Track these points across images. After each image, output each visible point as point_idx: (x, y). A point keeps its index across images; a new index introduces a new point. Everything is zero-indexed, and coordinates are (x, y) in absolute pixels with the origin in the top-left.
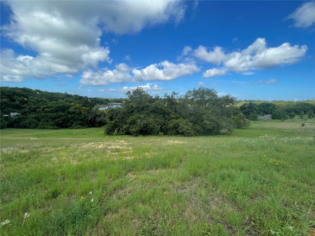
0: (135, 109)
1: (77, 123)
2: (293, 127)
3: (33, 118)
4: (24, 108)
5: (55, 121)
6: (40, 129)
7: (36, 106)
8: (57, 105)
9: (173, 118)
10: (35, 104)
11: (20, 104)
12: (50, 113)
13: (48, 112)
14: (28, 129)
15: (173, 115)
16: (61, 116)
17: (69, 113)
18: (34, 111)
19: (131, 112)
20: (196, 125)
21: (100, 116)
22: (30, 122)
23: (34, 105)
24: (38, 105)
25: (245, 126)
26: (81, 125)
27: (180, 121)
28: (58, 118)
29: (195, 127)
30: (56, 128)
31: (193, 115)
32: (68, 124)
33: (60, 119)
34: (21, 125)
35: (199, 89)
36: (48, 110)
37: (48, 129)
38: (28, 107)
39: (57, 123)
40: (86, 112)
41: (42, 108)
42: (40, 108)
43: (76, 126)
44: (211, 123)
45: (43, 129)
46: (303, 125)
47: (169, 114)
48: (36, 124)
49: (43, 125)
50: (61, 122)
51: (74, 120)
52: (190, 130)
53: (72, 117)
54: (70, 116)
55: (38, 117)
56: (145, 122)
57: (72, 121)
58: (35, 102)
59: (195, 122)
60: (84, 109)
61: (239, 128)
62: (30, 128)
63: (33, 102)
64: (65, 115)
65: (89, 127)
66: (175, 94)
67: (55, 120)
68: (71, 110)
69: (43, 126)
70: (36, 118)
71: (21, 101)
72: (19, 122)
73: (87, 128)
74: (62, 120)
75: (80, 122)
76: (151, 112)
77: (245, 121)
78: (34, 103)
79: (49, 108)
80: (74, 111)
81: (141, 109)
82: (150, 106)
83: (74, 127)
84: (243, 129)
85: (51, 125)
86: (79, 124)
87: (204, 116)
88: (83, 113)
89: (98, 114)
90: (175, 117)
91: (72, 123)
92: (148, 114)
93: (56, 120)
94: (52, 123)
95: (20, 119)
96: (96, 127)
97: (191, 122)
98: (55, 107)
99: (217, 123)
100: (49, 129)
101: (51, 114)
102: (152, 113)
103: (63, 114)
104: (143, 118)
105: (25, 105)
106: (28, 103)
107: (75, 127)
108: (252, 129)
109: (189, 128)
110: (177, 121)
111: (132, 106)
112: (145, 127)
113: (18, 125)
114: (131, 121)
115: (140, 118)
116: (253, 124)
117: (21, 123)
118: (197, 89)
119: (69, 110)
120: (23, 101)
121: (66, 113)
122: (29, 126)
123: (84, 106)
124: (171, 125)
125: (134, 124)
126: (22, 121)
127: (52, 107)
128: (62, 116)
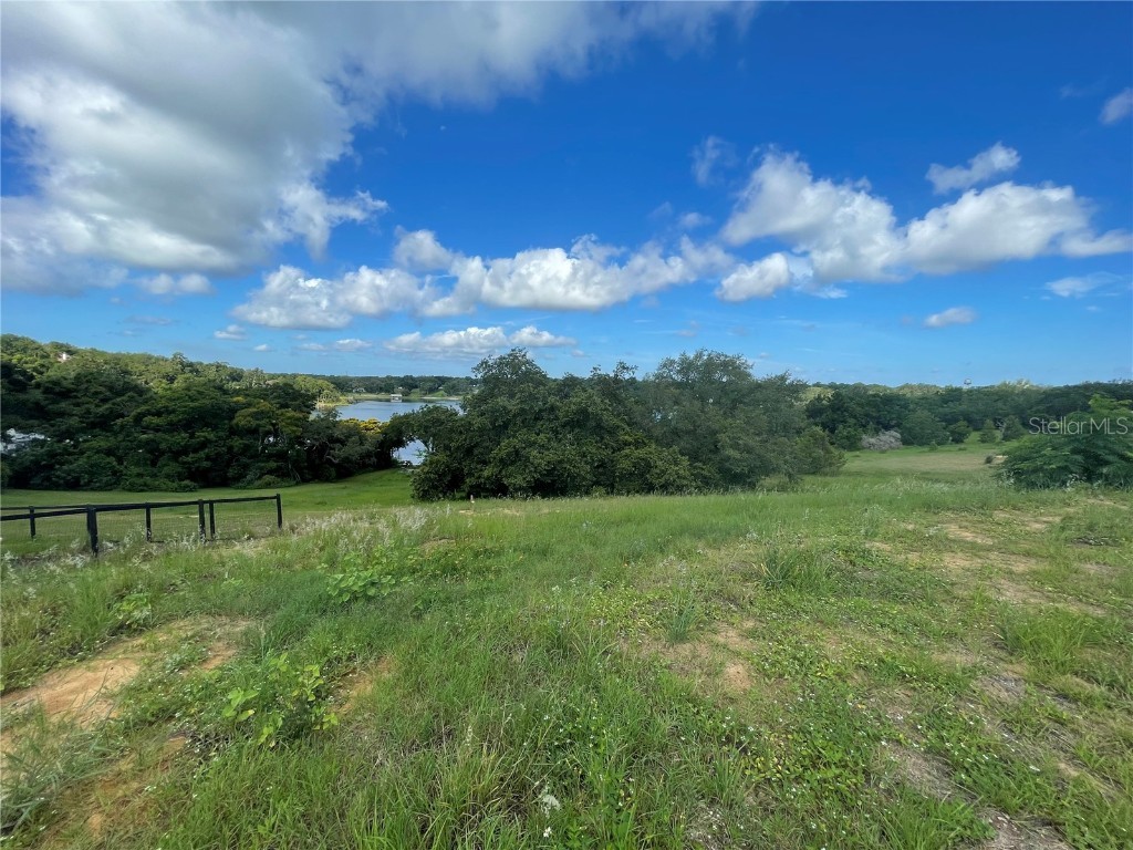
0: (514, 416)
1: (262, 468)
2: (963, 468)
3: (98, 452)
4: (62, 414)
5: (184, 463)
6: (130, 490)
7: (107, 406)
8: (192, 405)
9: (626, 445)
10: (105, 401)
11: (46, 399)
12: (164, 432)
13: (157, 429)
14: (86, 490)
15: (625, 434)
16: (204, 444)
17: (233, 432)
18: (103, 424)
19: (501, 426)
20: (700, 464)
21: (343, 443)
22: (92, 466)
23: (97, 406)
24: (114, 404)
25: (831, 465)
26: (278, 476)
27: (651, 453)
28: (195, 451)
29: (695, 468)
30: (188, 486)
31: (688, 432)
32: (231, 473)
33: (202, 454)
34: (58, 477)
35: (699, 356)
36: (156, 420)
37: (161, 491)
38: (76, 410)
39: (189, 468)
40: (295, 428)
41: (134, 413)
42: (122, 416)
43: (260, 478)
44: (746, 455)
45: (142, 491)
46: (989, 460)
47: (612, 431)
48: (114, 473)
49: (140, 475)
50: (206, 464)
51: (251, 457)
52: (685, 478)
53: (245, 445)
54: (237, 442)
55: (118, 448)
56: (551, 456)
57: (244, 460)
58: (101, 393)
59: (694, 457)
60: (289, 418)
61: (814, 473)
62: (93, 490)
63: (96, 393)
64: (220, 438)
65: (305, 481)
66: (624, 368)
67: (184, 458)
68: (241, 419)
69: (141, 481)
70: (109, 452)
71: (47, 391)
72: (50, 467)
73: (297, 484)
74: (208, 458)
75: (273, 464)
76: (563, 426)
77: (828, 452)
78: (101, 396)
79: (158, 414)
80: (254, 423)
81: (533, 418)
82: (558, 408)
83: (250, 482)
84: (826, 475)
85: (168, 476)
86: (270, 472)
87: (722, 437)
88: (287, 430)
89: (337, 434)
90: (630, 439)
91: (246, 467)
92: (556, 432)
93: (189, 459)
94: (173, 468)
95: (52, 455)
96: (328, 480)
97: (683, 455)
98: (184, 413)
99: (759, 456)
100: (166, 491)
101: (167, 437)
102: (568, 427)
103: (212, 436)
104: (543, 446)
105: (63, 405)
106: (76, 397)
107: (257, 483)
108: (850, 474)
109: (681, 472)
110: (641, 453)
111: (505, 408)
112: (550, 473)
113: (48, 479)
114: (508, 454)
115: (535, 443)
116: (854, 462)
117: (61, 472)
118: (691, 356)
119: (235, 421)
120: (57, 389)
121: (221, 434)
122: (90, 481)
123: (284, 406)
124: (625, 465)
125: (513, 463)
126: (62, 464)
127: (174, 411)
128: (210, 441)
